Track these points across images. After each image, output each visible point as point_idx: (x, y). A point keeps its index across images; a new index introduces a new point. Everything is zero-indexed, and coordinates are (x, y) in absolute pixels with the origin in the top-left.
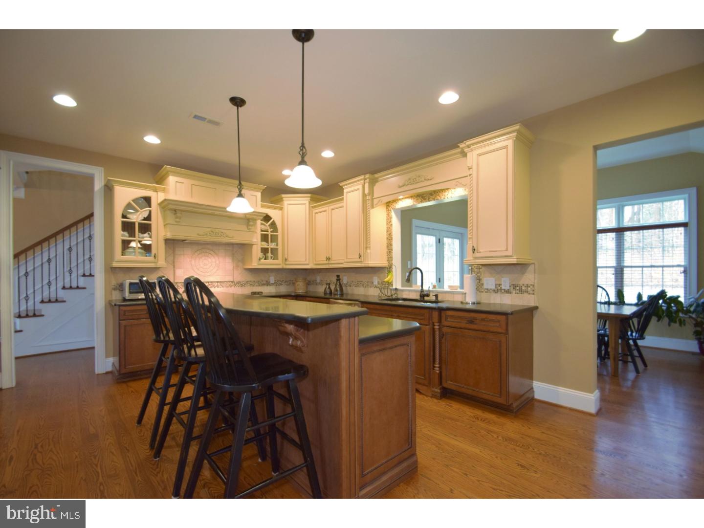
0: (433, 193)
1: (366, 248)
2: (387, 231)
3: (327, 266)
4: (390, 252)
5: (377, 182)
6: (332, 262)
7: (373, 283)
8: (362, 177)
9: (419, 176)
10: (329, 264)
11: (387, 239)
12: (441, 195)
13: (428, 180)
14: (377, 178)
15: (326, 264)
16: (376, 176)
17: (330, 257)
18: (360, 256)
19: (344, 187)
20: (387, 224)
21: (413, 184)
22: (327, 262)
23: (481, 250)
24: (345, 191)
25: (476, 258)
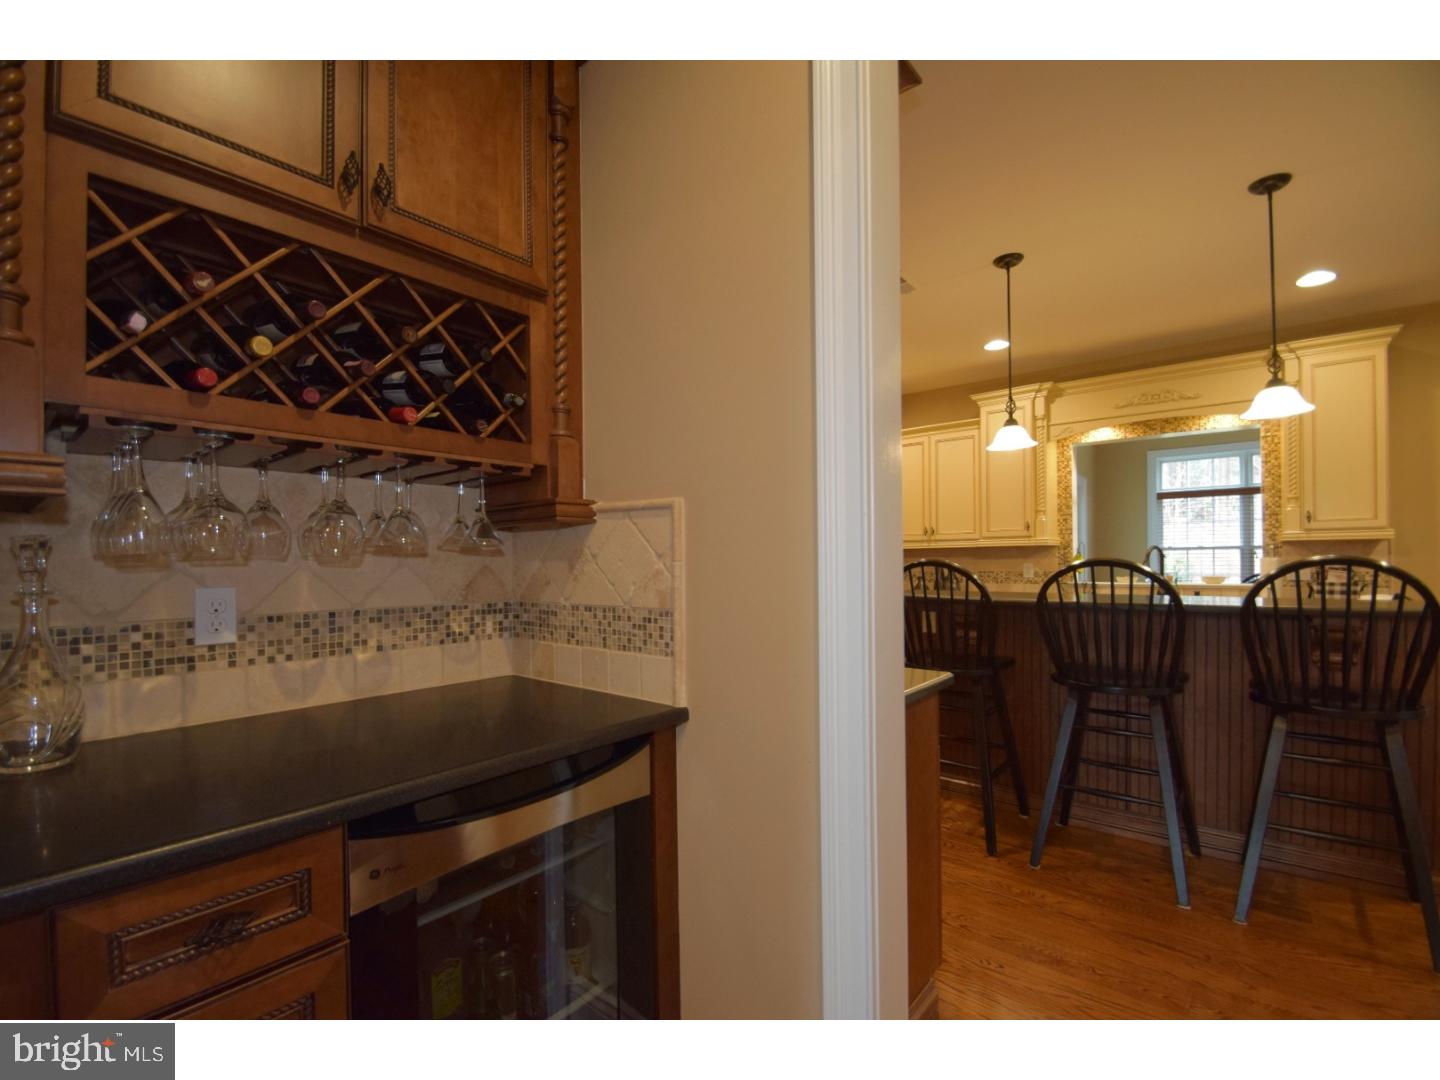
0: (1173, 420)
1: (1037, 512)
2: (1059, 483)
3: (925, 546)
4: (1065, 520)
5: (1060, 395)
6: (938, 537)
7: (1022, 575)
8: (1036, 386)
9: (1168, 392)
10: (929, 541)
11: (1059, 496)
12: (1191, 424)
13: (1189, 398)
14: (1063, 390)
15: (922, 541)
16: (1062, 385)
17: (934, 528)
18: (1028, 527)
19: (979, 403)
20: (1059, 470)
21: (1153, 403)
22: (925, 538)
23: (1320, 518)
24: (983, 411)
25: (1309, 530)
